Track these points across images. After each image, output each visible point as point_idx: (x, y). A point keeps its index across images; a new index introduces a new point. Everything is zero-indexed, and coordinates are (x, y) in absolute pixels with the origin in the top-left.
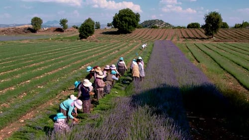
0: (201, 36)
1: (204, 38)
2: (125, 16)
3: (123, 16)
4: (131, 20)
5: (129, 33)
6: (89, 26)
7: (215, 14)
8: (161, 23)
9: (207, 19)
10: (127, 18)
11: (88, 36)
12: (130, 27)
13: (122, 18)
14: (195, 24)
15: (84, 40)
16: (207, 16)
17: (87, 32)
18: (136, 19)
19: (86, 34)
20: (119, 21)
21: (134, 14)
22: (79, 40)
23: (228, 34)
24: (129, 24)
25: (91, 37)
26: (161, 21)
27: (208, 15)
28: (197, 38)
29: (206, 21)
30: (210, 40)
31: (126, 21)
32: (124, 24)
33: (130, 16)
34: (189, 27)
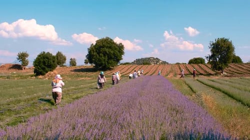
0: (206, 72)
1: (210, 74)
2: (103, 47)
3: (101, 47)
4: (112, 52)
5: (110, 69)
6: (47, 58)
7: (224, 41)
8: (157, 62)
9: (214, 47)
10: (107, 50)
11: (47, 72)
12: (110, 61)
13: (99, 50)
14: (199, 59)
15: (41, 77)
16: (213, 44)
17: (45, 66)
18: (119, 51)
19: (44, 69)
20: (95, 53)
21: (117, 45)
22: (34, 77)
23: (243, 69)
24: (110, 58)
25: (52, 73)
26: (157, 59)
27: (214, 42)
28: (201, 74)
29: (212, 50)
30: (219, 76)
31: (105, 54)
32: (103, 57)
33: (110, 47)
34: (191, 62)
